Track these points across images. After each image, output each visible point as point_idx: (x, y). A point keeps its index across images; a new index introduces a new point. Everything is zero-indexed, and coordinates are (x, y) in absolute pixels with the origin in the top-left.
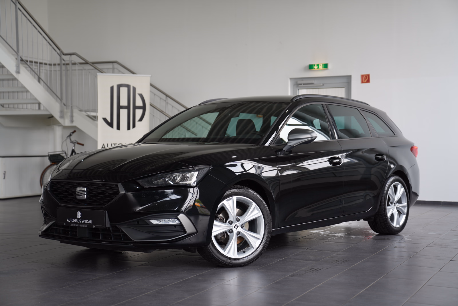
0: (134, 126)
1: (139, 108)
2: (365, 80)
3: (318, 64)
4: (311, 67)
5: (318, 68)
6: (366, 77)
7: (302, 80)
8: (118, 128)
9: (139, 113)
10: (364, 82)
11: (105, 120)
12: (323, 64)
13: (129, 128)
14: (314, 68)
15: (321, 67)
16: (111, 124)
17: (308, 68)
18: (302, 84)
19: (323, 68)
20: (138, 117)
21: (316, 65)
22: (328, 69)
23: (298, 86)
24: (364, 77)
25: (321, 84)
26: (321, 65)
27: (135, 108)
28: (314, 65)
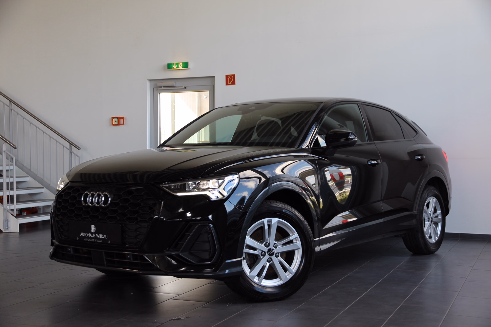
2: (230, 81)
3: (177, 62)
4: (169, 66)
5: (177, 67)
6: (231, 77)
7: (162, 82)
10: (229, 84)
12: (182, 63)
14: (174, 68)
15: (180, 66)
17: (167, 67)
18: (163, 87)
19: (182, 68)
21: (175, 64)
22: (188, 69)
23: (158, 90)
24: (230, 78)
25: (183, 87)
26: (180, 65)
28: (173, 64)
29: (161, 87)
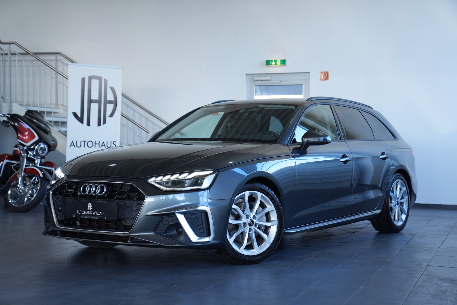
0: (105, 122)
1: (110, 102)
2: (324, 77)
3: (275, 59)
4: (268, 63)
5: (276, 64)
6: (325, 74)
7: (259, 76)
8: (88, 124)
9: (110, 108)
10: (322, 79)
11: (75, 114)
12: (280, 60)
13: (99, 124)
14: (272, 64)
15: (279, 63)
16: (81, 120)
17: (265, 63)
18: (259, 81)
19: (280, 64)
20: (109, 113)
21: (273, 61)
22: (286, 65)
23: (255, 83)
25: (278, 81)
26: (278, 61)
27: (107, 102)
28: (272, 61)
29: (258, 81)
